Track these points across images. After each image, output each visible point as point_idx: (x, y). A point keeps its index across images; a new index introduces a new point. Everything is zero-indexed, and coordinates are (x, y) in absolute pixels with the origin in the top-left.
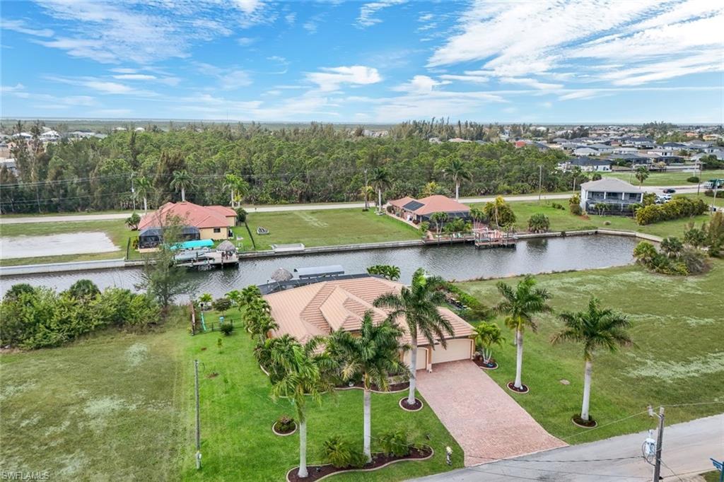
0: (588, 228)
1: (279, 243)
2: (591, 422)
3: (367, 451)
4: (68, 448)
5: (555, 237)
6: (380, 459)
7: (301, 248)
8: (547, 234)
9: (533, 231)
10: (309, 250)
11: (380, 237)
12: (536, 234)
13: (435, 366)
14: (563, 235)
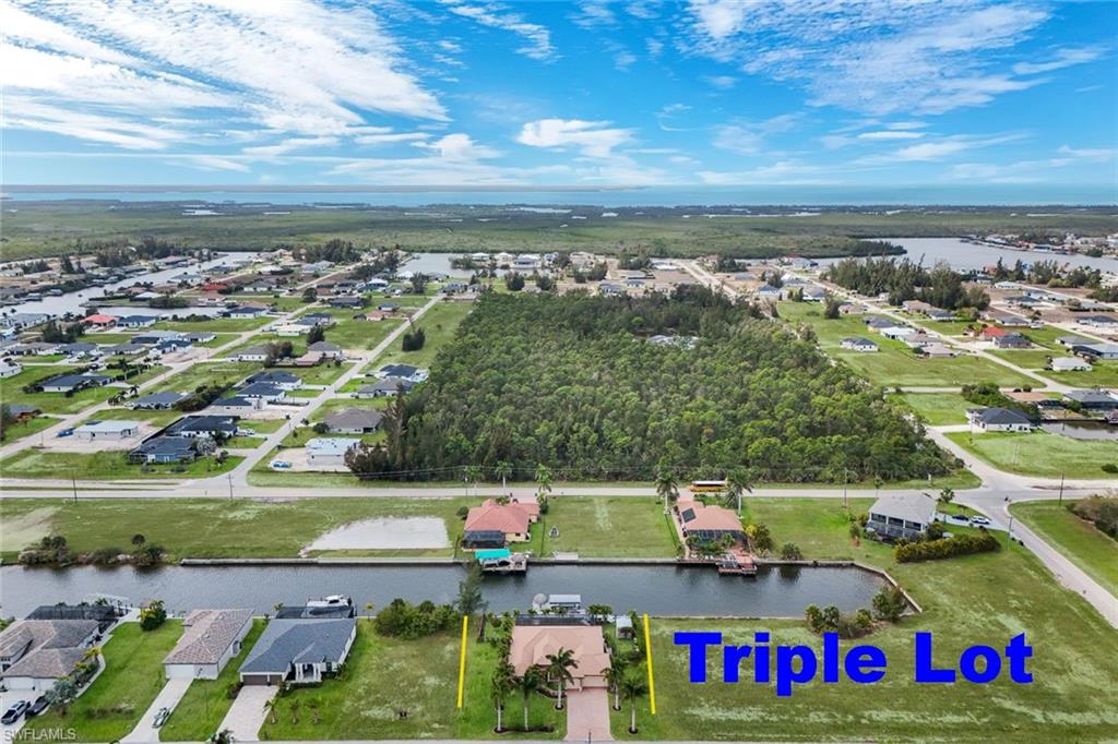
0: (844, 559)
1: (561, 550)
2: (636, 732)
3: (526, 726)
4: (418, 699)
5: (806, 566)
6: (531, 730)
7: (573, 557)
8: (798, 562)
9: (783, 559)
10: (581, 560)
11: (642, 551)
12: (788, 562)
13: (584, 688)
14: (816, 565)
